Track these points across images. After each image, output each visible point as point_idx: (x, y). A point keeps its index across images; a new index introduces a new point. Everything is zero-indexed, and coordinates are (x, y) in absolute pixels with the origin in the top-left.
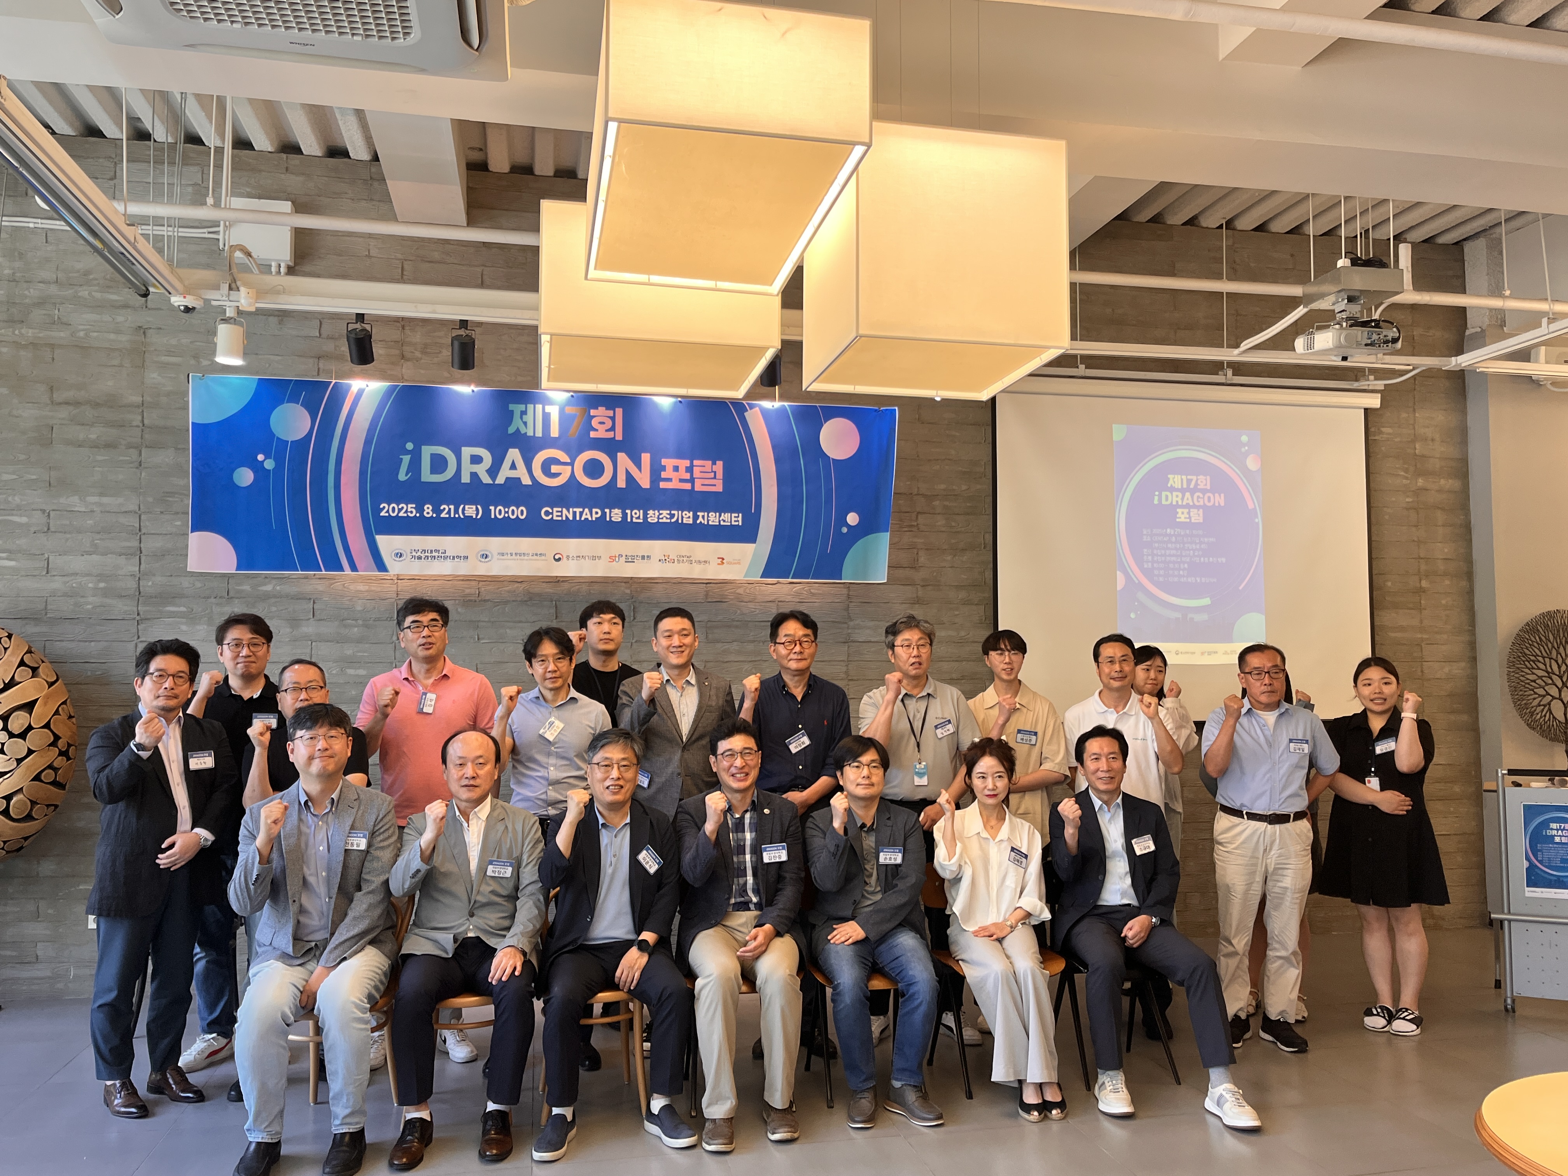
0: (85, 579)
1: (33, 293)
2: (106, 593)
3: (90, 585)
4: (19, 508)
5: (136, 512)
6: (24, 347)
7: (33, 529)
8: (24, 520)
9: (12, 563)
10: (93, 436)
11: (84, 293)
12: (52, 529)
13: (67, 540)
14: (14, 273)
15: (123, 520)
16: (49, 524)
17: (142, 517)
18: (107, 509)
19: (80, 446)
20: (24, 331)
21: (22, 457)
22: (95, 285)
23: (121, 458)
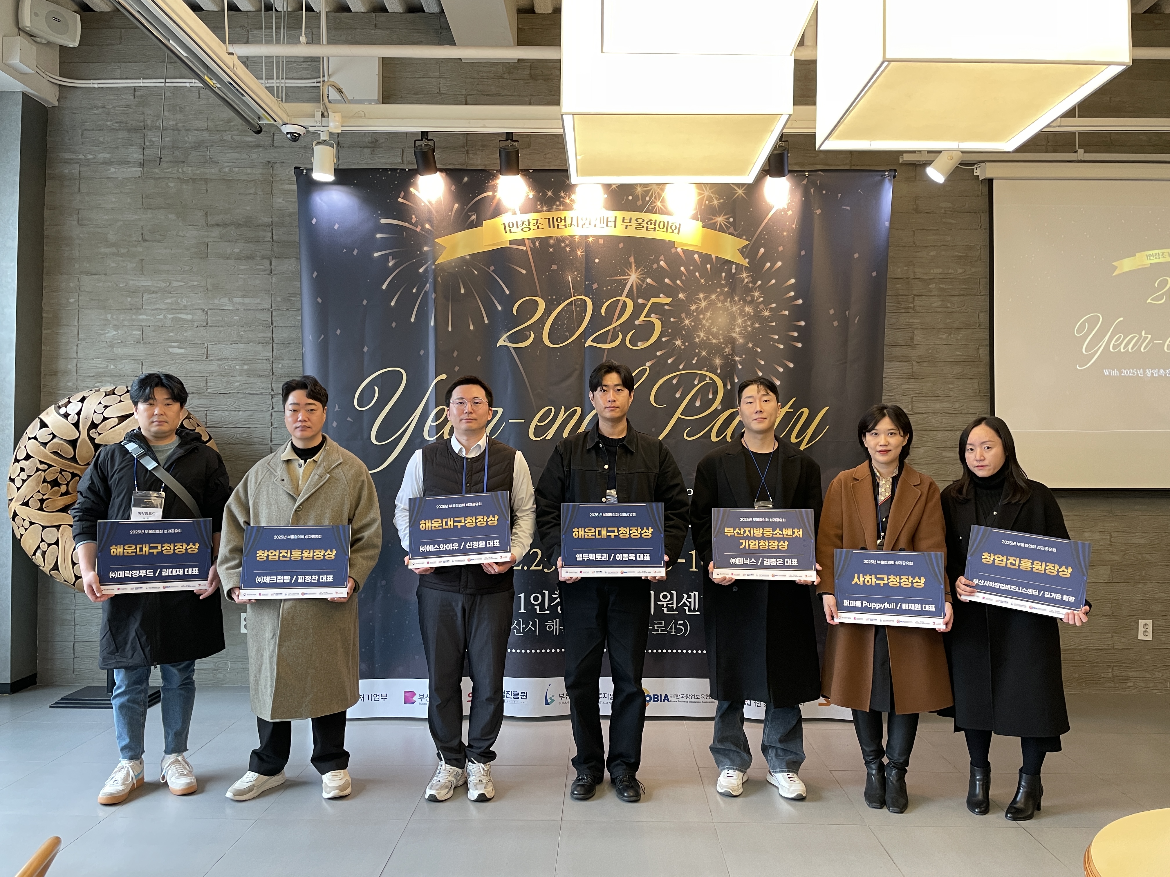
0: (234, 362)
1: (191, 138)
2: (249, 373)
3: (237, 367)
4: (185, 308)
5: (269, 310)
6: (186, 182)
7: (196, 324)
8: (189, 317)
9: (182, 351)
10: (237, 251)
11: (227, 137)
12: (209, 324)
13: (220, 332)
14: (176, 124)
15: (260, 316)
16: (207, 320)
17: (274, 314)
18: (249, 307)
19: (227, 258)
20: (184, 169)
21: (187, 268)
22: (236, 131)
23: (258, 267)
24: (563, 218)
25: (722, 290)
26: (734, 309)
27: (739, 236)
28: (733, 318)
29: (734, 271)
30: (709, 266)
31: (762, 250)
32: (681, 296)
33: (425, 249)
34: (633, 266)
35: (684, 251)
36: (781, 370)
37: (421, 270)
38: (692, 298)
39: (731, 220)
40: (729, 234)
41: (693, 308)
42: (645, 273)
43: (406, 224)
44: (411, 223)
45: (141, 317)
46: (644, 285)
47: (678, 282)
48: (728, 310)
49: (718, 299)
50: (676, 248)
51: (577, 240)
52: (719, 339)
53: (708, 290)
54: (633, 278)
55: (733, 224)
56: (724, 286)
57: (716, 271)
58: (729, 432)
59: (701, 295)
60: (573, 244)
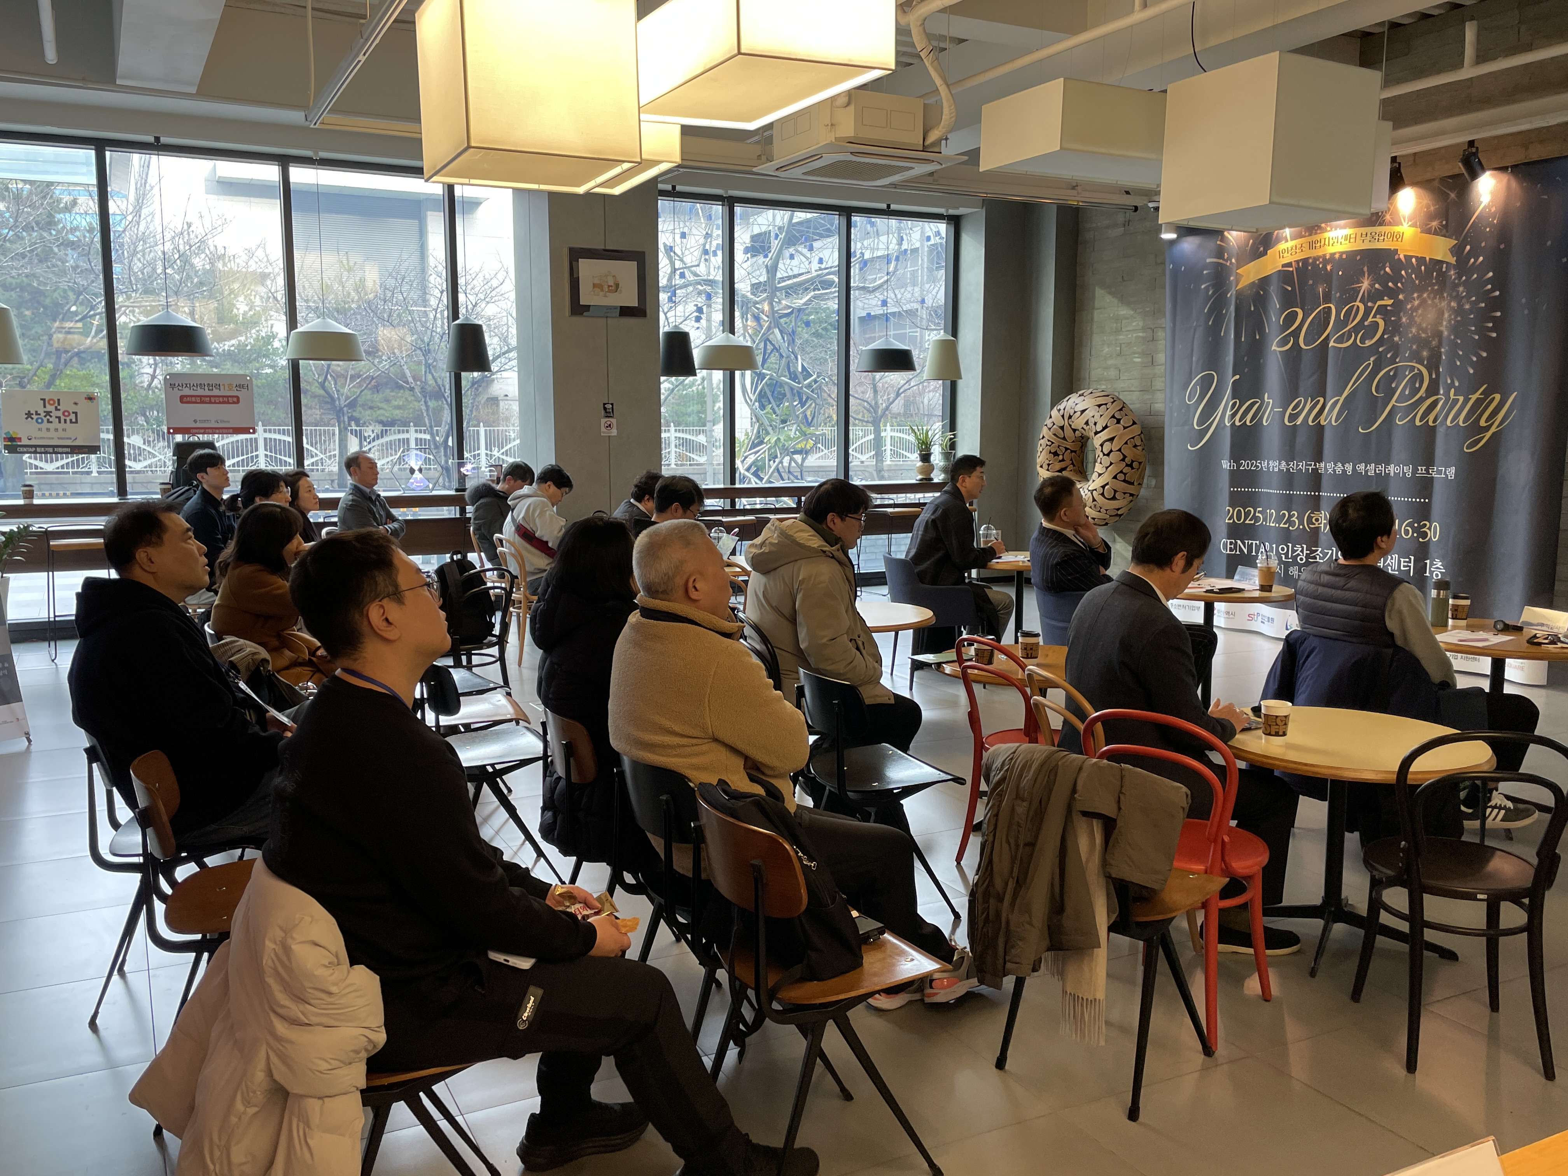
24: (1320, 240)
25: (1433, 289)
26: (1442, 304)
27: (1450, 237)
28: (1443, 314)
29: (1444, 270)
30: (1423, 268)
31: (1468, 247)
32: (1401, 297)
33: (1232, 278)
34: (1366, 275)
35: (1405, 256)
36: (1475, 359)
37: (1228, 296)
38: (1409, 298)
39: (1444, 223)
40: (1442, 236)
41: (1409, 306)
42: (1374, 280)
43: (1221, 261)
44: (1224, 259)
45: (1121, 337)
46: (1373, 290)
47: (1399, 285)
48: (1436, 305)
49: (1429, 297)
50: (1399, 255)
51: (1327, 257)
52: (1428, 334)
53: (1421, 289)
54: (1365, 285)
55: (1446, 227)
56: (1434, 284)
57: (1429, 271)
58: (1431, 417)
59: (1415, 295)
60: (1326, 262)
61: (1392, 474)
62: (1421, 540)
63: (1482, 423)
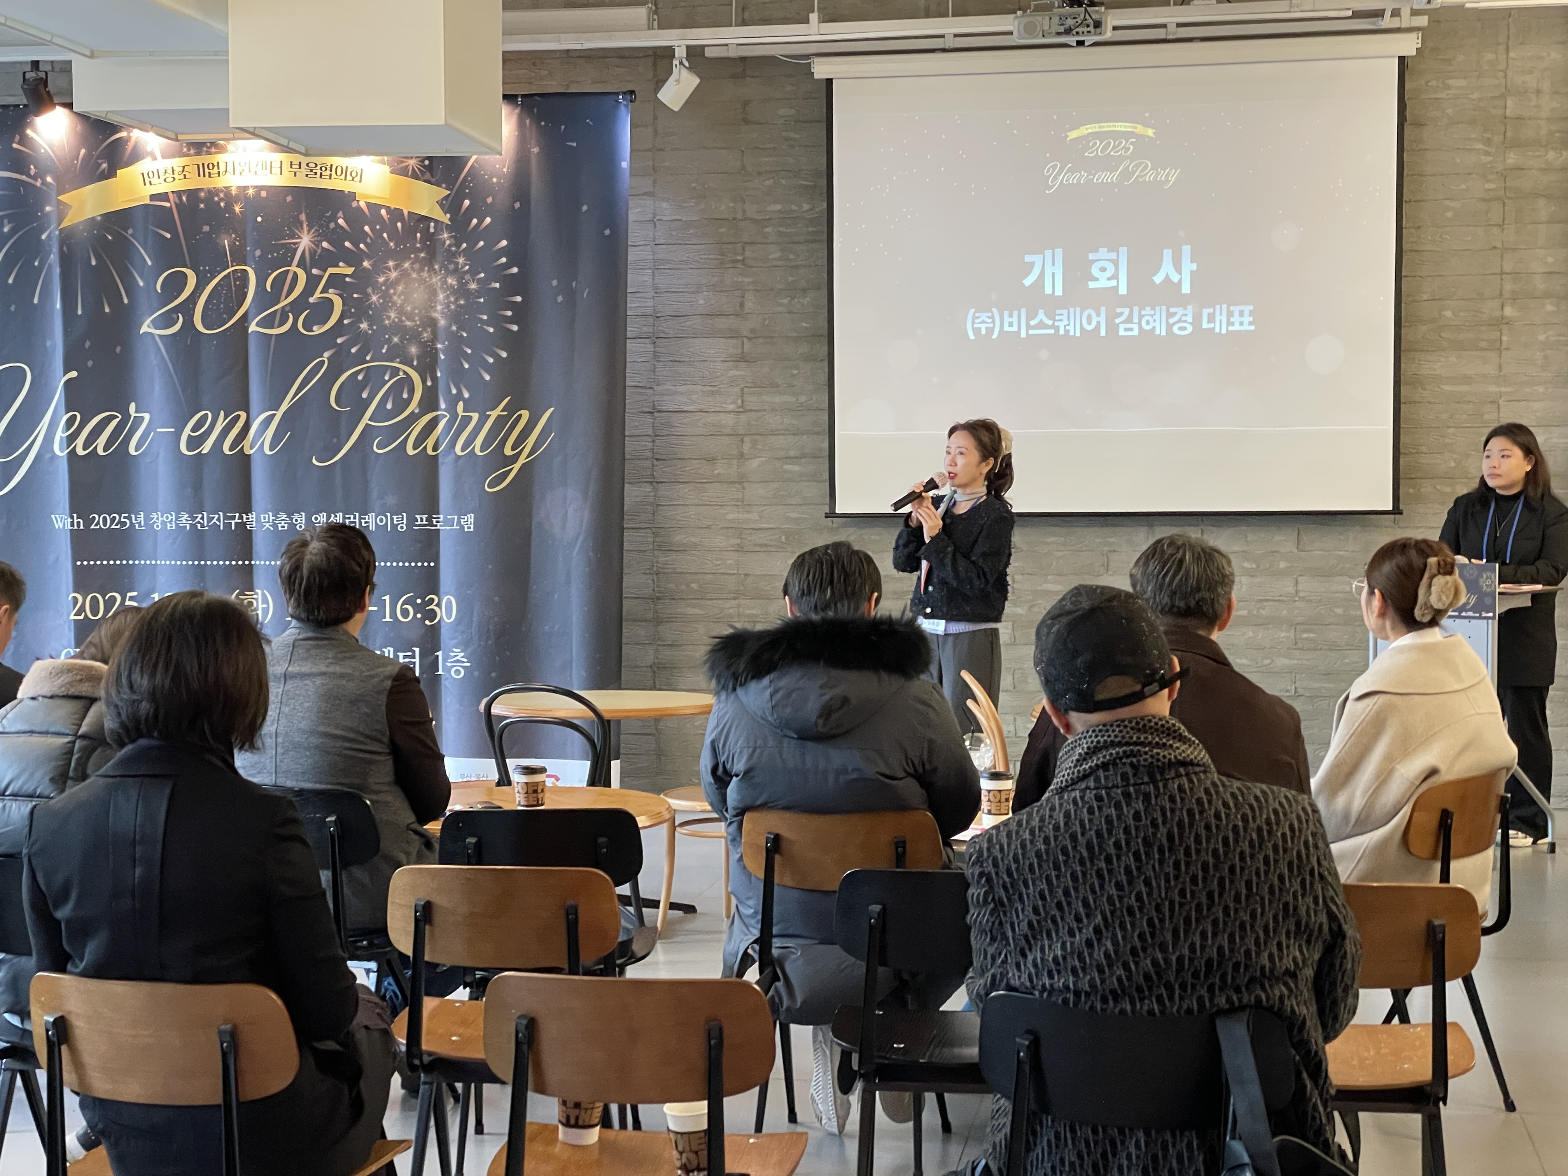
24: (216, 164)
25: (417, 257)
26: (434, 280)
27: (438, 184)
28: (434, 293)
29: (432, 230)
30: (399, 224)
31: (467, 202)
32: (366, 264)
33: (48, 209)
34: (305, 226)
35: (368, 204)
36: (491, 360)
37: (44, 237)
38: (381, 267)
39: (426, 162)
40: (425, 181)
41: (381, 279)
42: (319, 235)
43: (24, 177)
44: (29, 176)
46: (319, 251)
47: (362, 246)
48: (425, 280)
49: (412, 268)
50: (358, 201)
51: (233, 193)
52: (415, 321)
53: (400, 256)
54: (305, 241)
55: (429, 170)
56: (420, 250)
57: (409, 231)
58: (430, 442)
59: (391, 264)
60: (230, 198)
61: (372, 527)
62: (427, 622)
63: (508, 452)
